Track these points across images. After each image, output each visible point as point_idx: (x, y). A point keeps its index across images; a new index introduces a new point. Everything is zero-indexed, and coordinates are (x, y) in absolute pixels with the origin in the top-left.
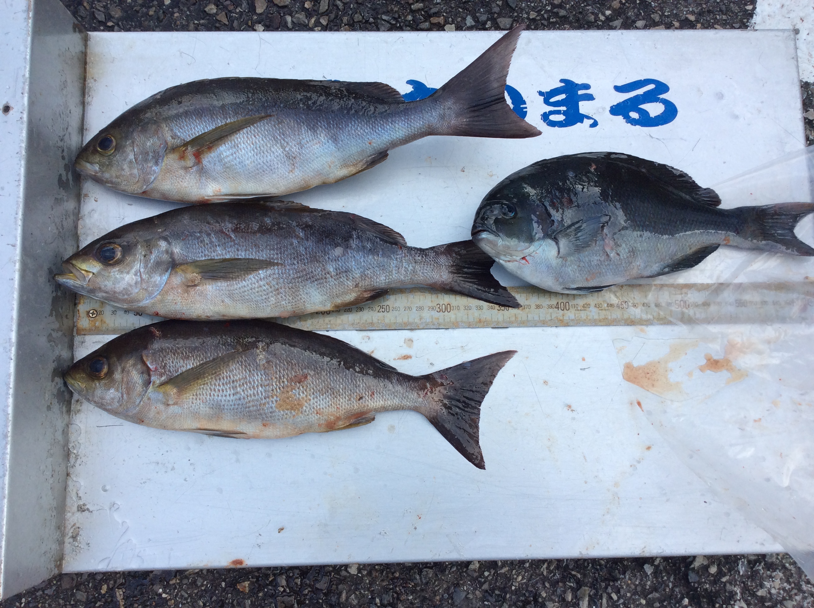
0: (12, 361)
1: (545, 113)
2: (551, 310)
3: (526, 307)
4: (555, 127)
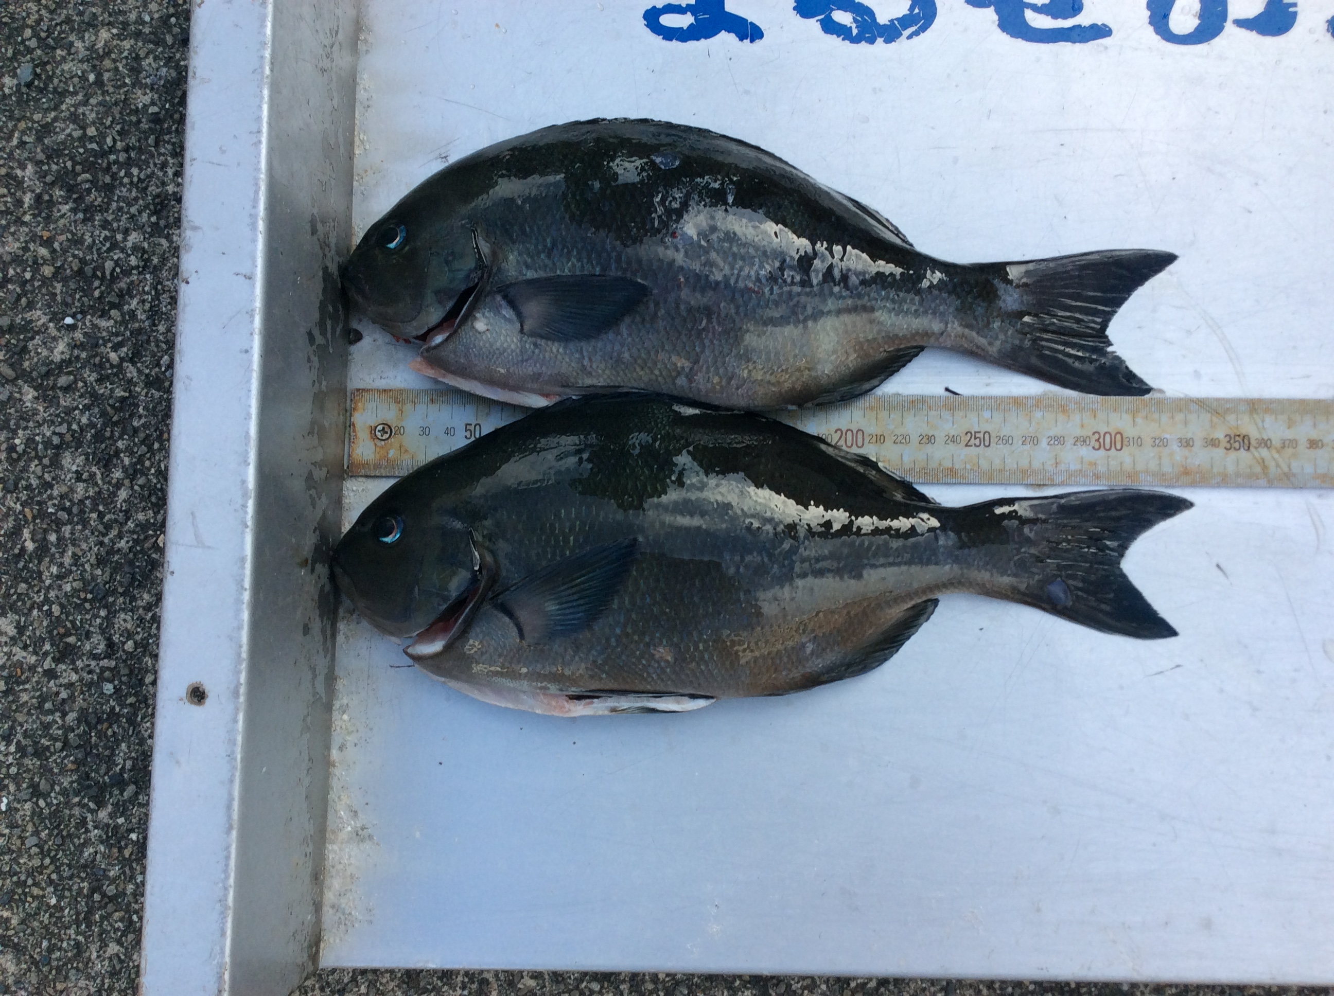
0: (248, 530)
3: (1286, 444)
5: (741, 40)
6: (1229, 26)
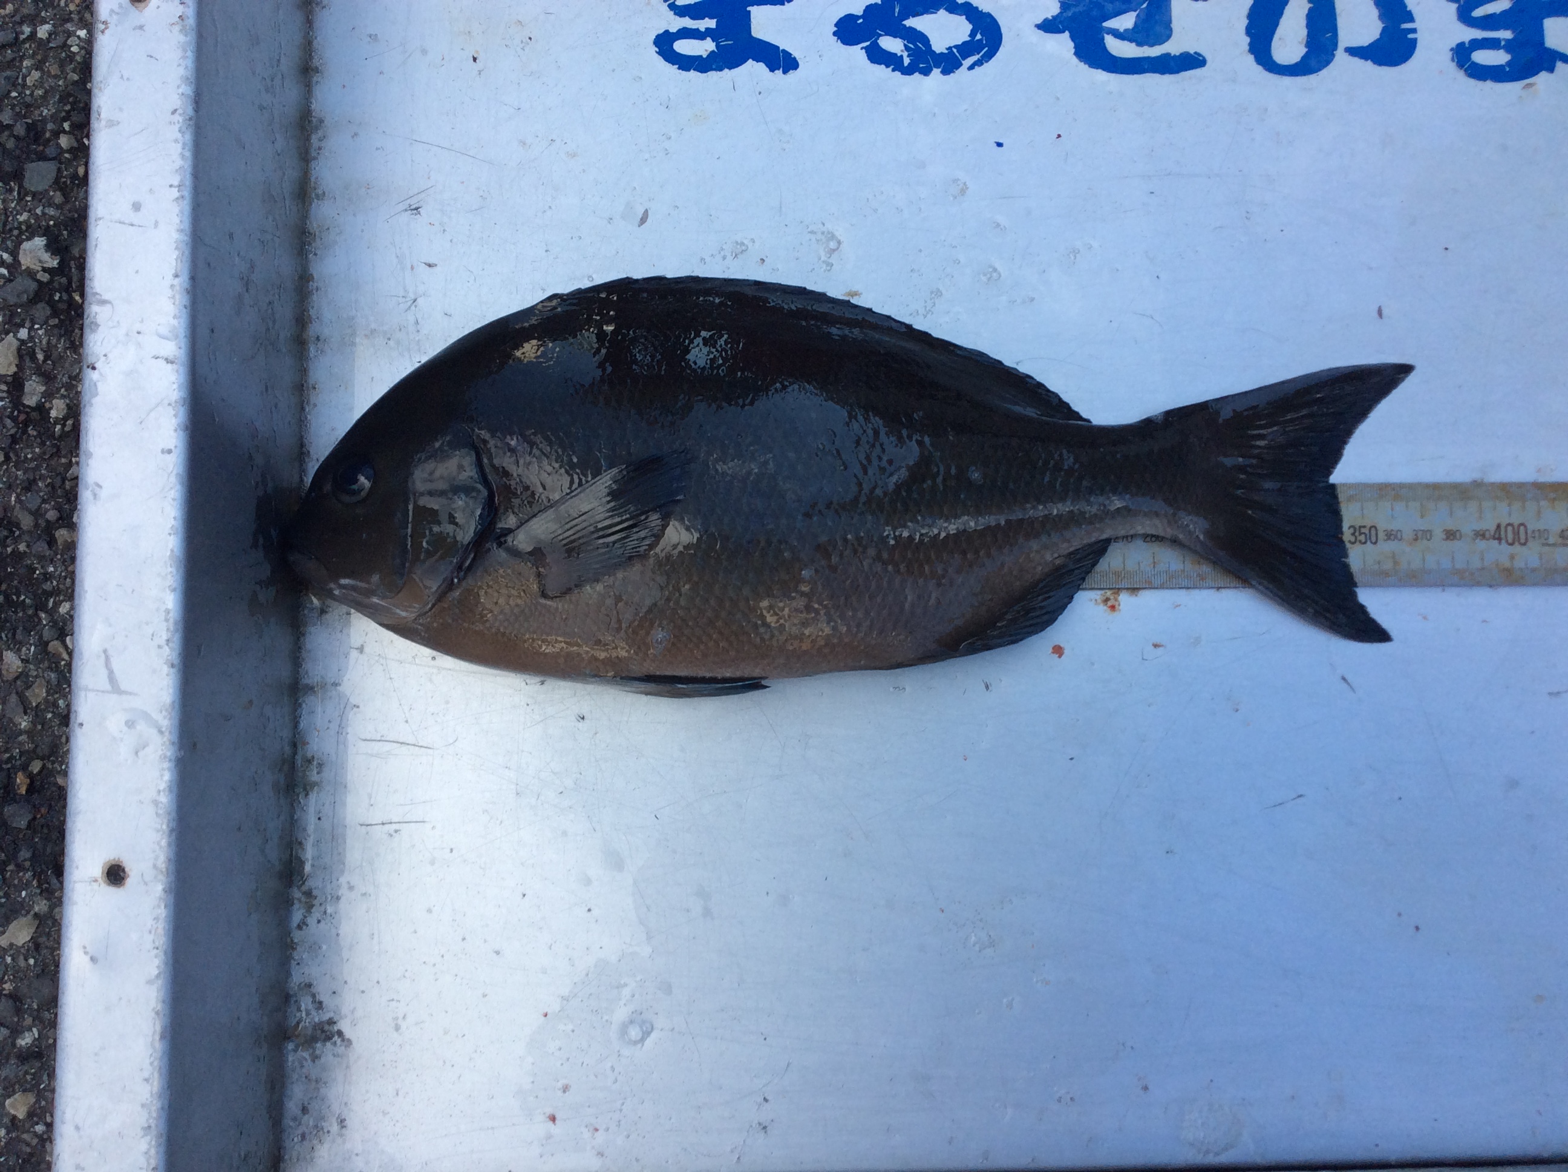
0: (175, 670)
1: (1461, 45)
2: (1482, 544)
3: (1421, 536)
4: (1485, 80)
5: (772, 70)
6: (1340, 54)
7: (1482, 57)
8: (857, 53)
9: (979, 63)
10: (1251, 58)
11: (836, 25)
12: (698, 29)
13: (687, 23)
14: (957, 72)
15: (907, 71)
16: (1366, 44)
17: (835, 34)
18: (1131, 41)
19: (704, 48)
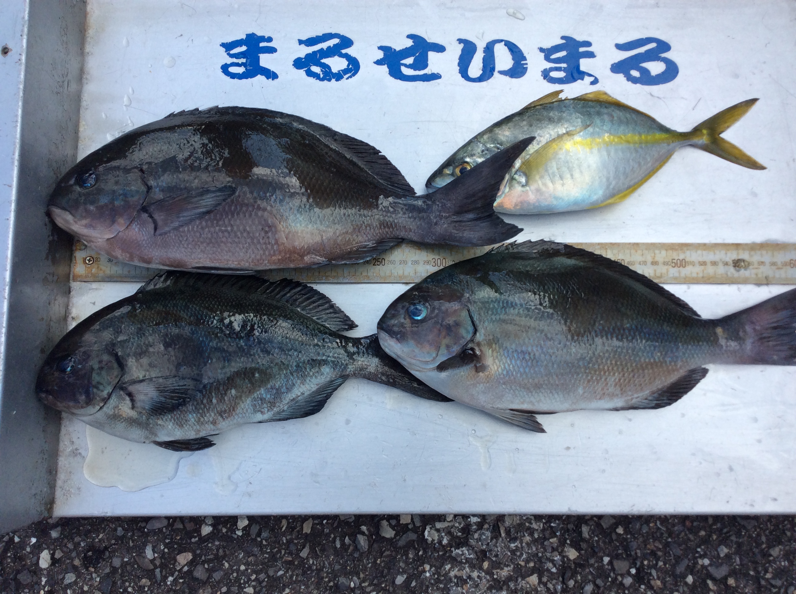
0: (6, 300)
1: (545, 70)
4: (555, 83)
5: (268, 79)
6: (496, 74)
7: (554, 74)
8: (302, 73)
9: (350, 77)
10: (460, 75)
11: (294, 62)
12: (238, 63)
13: (235, 60)
14: (342, 80)
15: (322, 80)
16: (506, 69)
17: (293, 65)
18: (411, 69)
19: (240, 70)
